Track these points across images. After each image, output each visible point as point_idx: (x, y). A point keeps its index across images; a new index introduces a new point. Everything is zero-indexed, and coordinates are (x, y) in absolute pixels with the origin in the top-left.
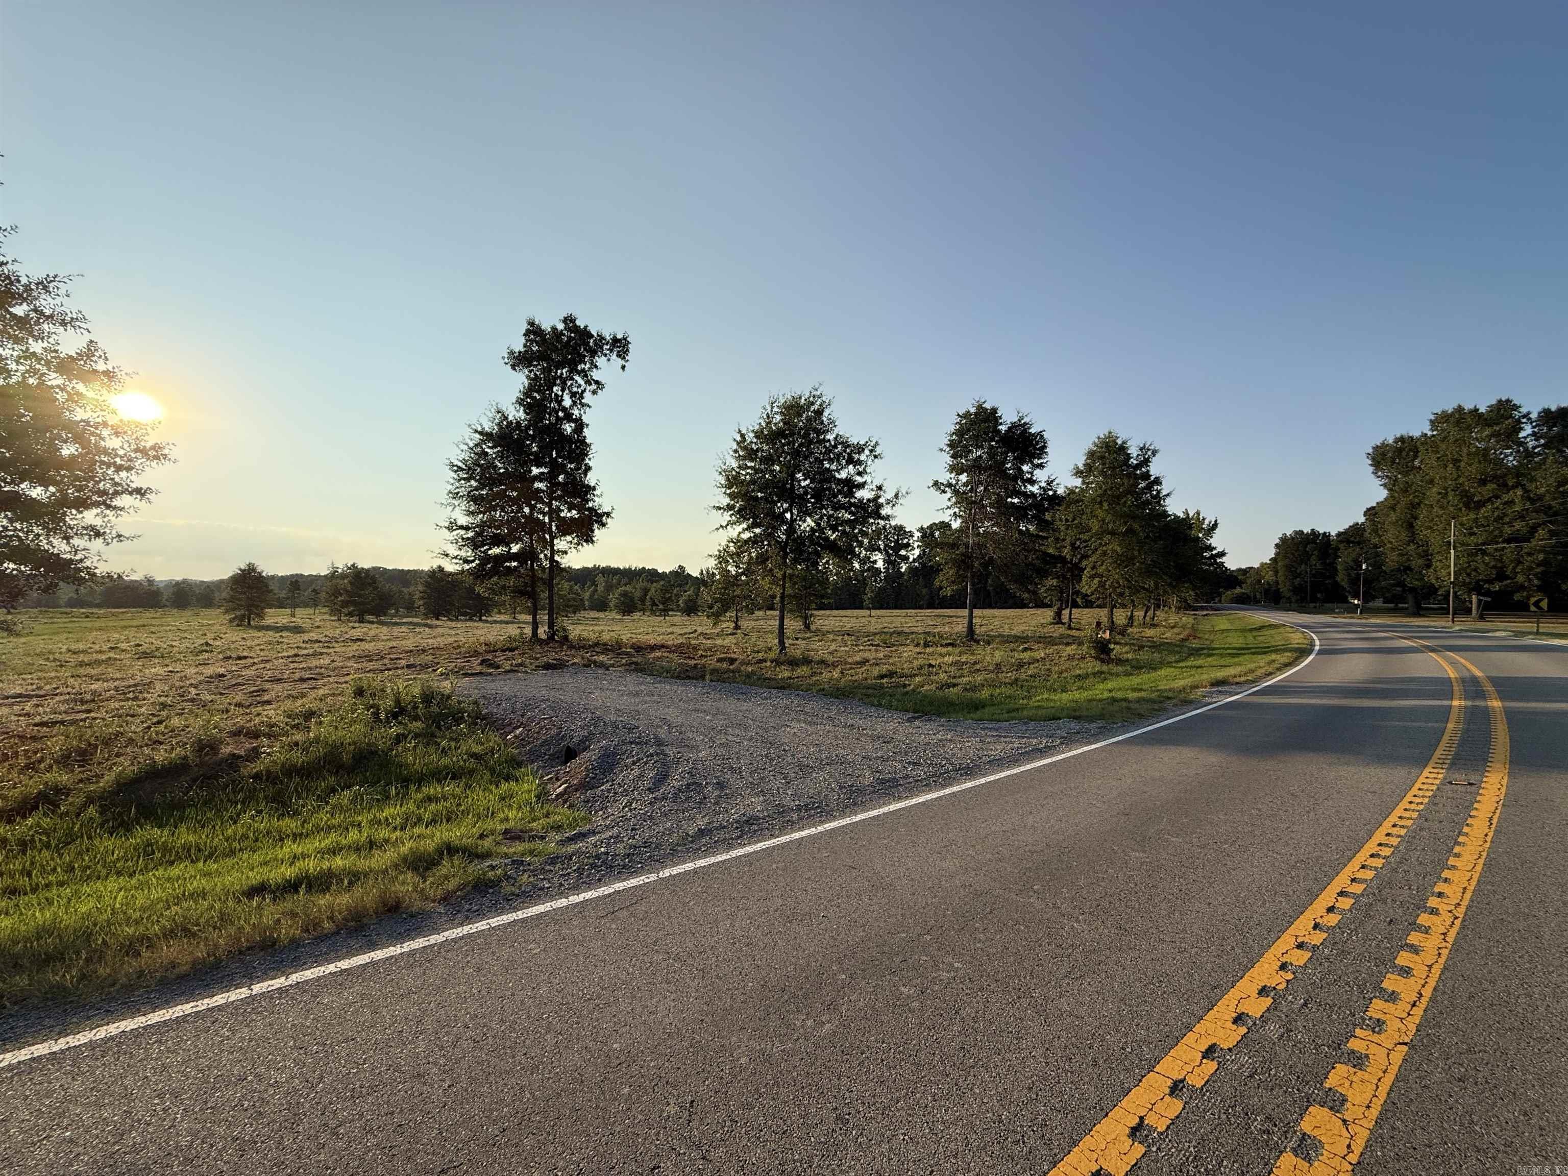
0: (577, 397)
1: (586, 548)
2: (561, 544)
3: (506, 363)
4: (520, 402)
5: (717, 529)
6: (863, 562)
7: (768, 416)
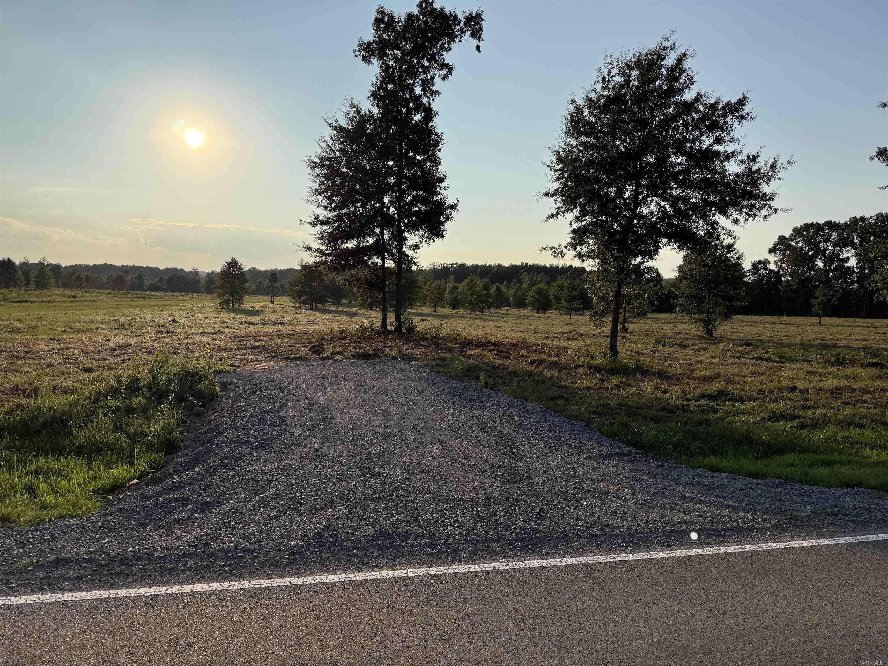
0: (427, 84)
1: (437, 242)
2: (412, 238)
3: (356, 56)
4: (374, 95)
5: (548, 218)
6: (829, 259)
7: (604, 79)
